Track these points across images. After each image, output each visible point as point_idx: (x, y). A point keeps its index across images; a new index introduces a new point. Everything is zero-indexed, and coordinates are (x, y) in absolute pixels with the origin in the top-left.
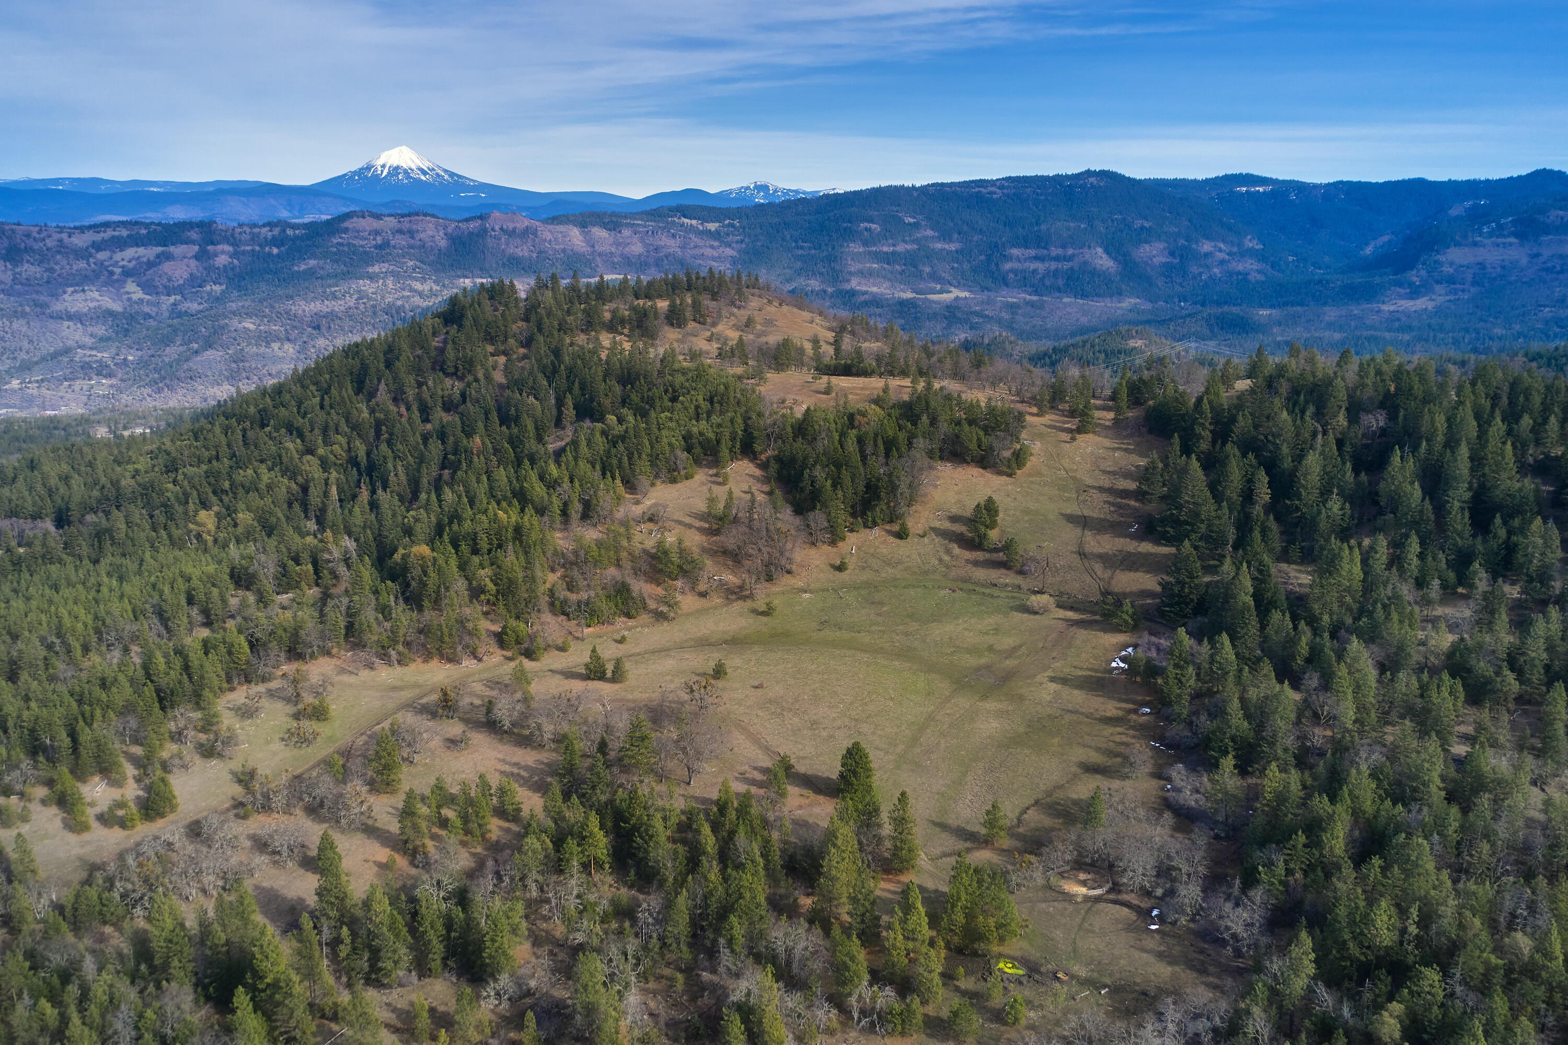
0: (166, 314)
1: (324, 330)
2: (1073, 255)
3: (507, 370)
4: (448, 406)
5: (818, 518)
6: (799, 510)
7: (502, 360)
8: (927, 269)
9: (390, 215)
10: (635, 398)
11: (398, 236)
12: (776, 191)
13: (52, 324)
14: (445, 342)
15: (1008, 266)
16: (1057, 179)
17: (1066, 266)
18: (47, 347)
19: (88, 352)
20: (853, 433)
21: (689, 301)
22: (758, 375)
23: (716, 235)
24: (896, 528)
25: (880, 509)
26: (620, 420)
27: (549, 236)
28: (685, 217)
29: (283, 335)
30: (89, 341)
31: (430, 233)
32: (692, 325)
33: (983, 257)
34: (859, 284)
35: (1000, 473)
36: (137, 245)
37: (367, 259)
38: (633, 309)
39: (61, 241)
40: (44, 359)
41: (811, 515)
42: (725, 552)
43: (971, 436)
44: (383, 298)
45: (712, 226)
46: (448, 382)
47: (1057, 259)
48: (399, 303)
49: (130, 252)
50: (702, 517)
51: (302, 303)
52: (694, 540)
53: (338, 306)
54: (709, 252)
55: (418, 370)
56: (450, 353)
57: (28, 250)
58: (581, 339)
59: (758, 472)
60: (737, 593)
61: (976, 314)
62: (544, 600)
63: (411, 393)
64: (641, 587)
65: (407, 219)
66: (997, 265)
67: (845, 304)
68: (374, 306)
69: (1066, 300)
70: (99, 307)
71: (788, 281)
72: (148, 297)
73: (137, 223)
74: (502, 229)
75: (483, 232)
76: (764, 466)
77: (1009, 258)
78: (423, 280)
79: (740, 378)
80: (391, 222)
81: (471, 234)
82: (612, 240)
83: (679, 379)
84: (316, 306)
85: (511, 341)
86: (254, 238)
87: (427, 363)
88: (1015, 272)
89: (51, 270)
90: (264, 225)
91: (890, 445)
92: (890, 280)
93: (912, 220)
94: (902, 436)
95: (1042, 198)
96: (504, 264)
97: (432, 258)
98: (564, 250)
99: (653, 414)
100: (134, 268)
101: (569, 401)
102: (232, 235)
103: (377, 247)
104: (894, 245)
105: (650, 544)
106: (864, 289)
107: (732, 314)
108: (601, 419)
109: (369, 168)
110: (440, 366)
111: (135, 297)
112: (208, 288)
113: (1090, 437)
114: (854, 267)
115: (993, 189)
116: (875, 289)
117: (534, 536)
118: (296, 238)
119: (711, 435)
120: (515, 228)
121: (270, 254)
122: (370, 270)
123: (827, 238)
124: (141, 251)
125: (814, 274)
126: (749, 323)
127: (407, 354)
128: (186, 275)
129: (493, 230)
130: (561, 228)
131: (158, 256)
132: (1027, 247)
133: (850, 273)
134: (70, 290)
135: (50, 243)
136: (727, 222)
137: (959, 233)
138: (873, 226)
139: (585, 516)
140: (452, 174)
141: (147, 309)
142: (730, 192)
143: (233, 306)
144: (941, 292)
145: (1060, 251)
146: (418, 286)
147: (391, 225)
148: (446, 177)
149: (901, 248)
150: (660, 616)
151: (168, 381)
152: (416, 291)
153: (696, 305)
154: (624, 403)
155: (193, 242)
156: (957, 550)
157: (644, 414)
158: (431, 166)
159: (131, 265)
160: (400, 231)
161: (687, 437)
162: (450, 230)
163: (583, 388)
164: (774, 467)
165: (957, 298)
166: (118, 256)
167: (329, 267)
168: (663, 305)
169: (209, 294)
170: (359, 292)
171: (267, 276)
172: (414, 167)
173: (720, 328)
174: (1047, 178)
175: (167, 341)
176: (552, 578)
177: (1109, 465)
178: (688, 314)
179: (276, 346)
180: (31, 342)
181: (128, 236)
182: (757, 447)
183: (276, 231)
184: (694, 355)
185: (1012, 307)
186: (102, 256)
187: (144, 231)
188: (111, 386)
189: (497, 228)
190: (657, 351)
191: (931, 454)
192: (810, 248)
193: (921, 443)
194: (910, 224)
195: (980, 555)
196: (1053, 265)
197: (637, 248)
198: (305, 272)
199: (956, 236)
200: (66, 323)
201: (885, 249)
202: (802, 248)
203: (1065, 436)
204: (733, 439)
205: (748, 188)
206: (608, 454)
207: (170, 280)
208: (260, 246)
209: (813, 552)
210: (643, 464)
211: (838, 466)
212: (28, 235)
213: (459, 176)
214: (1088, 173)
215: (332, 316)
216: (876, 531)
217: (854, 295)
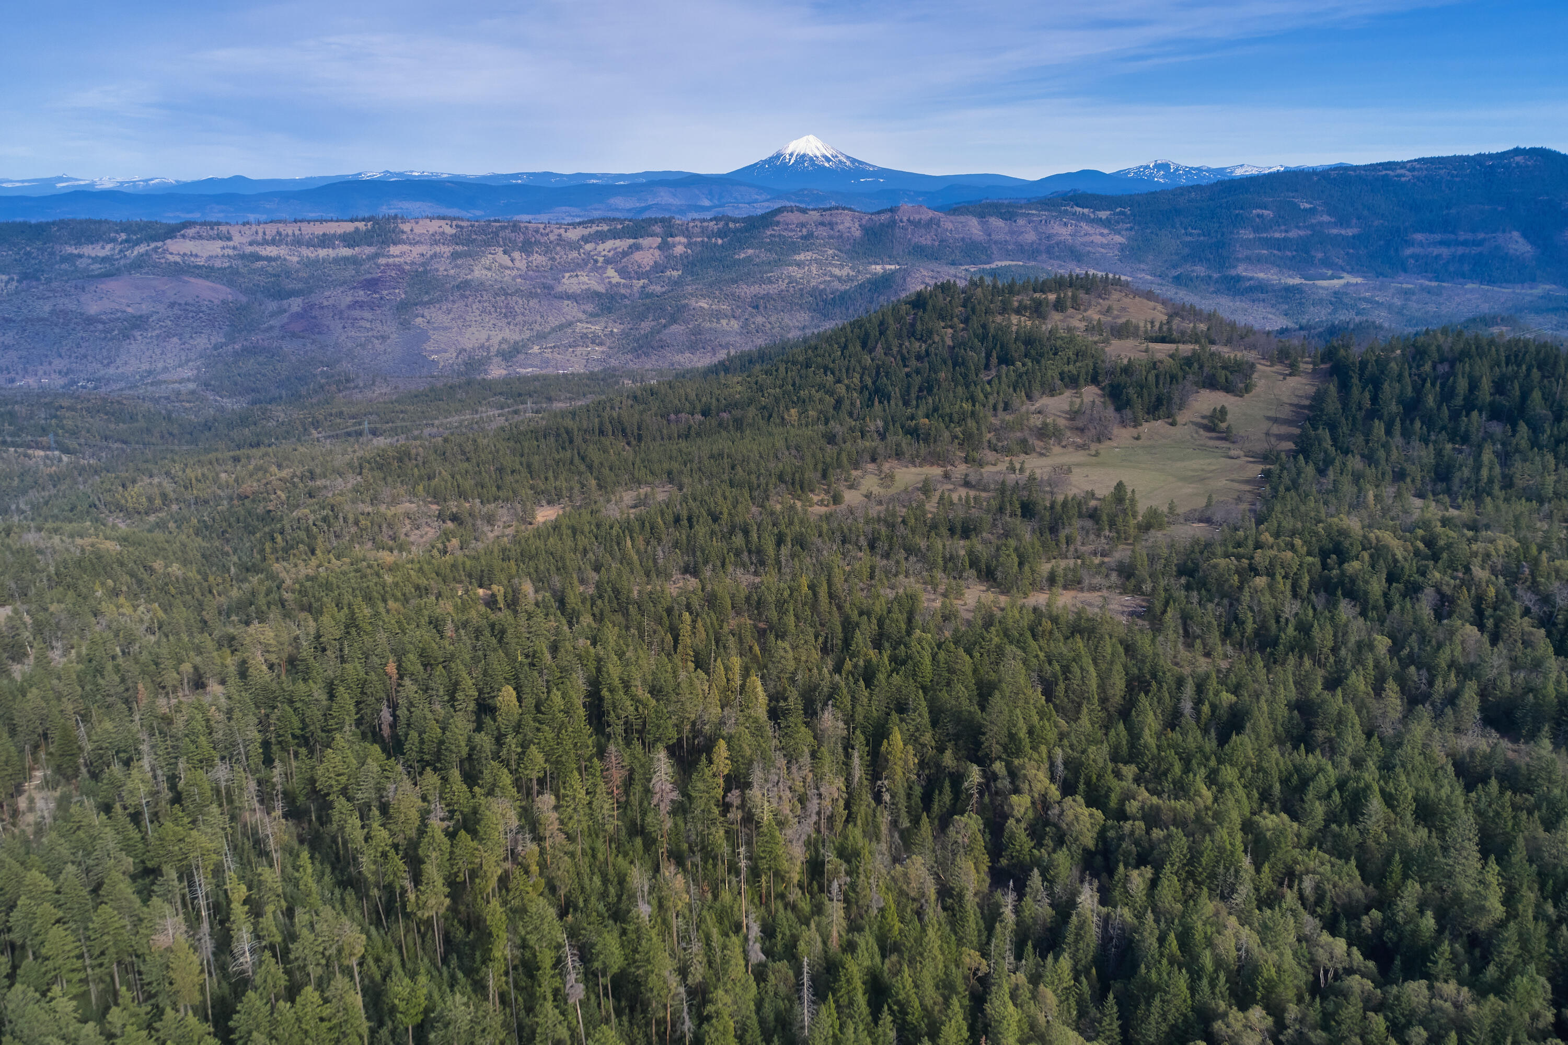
0: (637, 295)
1: (761, 308)
2: (1484, 240)
3: (953, 337)
4: (919, 358)
5: (1128, 412)
6: (1118, 409)
7: (950, 331)
8: (1320, 255)
9: (813, 210)
10: (1033, 352)
11: (821, 228)
12: (1177, 170)
13: (556, 303)
14: (914, 319)
15: (1408, 251)
16: (1479, 159)
17: (1475, 250)
18: (554, 322)
19: (586, 325)
20: (1154, 372)
21: (1070, 294)
22: (1106, 341)
23: (1106, 223)
24: (1170, 420)
25: (1163, 410)
26: (1024, 365)
27: (949, 226)
28: (1078, 206)
29: (729, 313)
30: (584, 317)
31: (847, 225)
32: (1070, 311)
33: (1382, 243)
34: (1246, 270)
35: (1236, 395)
36: (615, 238)
37: (795, 248)
38: (1033, 300)
39: (560, 235)
40: (553, 330)
41: (1124, 412)
42: (1077, 429)
43: (1222, 375)
44: (808, 282)
45: (1103, 215)
46: (917, 344)
47: (1465, 243)
48: (822, 286)
49: (610, 244)
50: (1067, 413)
51: (744, 286)
52: (1062, 423)
53: (772, 289)
54: (1098, 239)
55: (899, 336)
56: (919, 326)
57: (537, 243)
58: (999, 319)
59: (1099, 392)
60: (1083, 447)
61: (1365, 300)
62: (986, 444)
63: (895, 349)
64: (1033, 441)
65: (828, 213)
66: (1397, 250)
67: (1229, 290)
68: (801, 290)
69: (1469, 286)
70: (589, 289)
71: (1175, 267)
72: (623, 281)
73: (614, 219)
74: (909, 220)
75: (892, 224)
76: (1102, 389)
77: (1410, 243)
78: (841, 267)
79: (1095, 343)
80: (815, 215)
81: (882, 225)
82: (1007, 229)
83: (1059, 342)
84: (755, 289)
85: (955, 319)
86: (704, 231)
87: (905, 331)
88: (1416, 257)
89: (553, 259)
90: (711, 220)
91: (1173, 378)
92: (1278, 266)
93: (1308, 206)
94: (1180, 374)
95: (1458, 179)
96: (909, 253)
97: (848, 247)
98: (963, 239)
99: (1043, 361)
100: (613, 257)
101: (994, 354)
102: (687, 229)
103: (802, 238)
104: (1286, 231)
105: (1039, 423)
106: (1250, 275)
107: (1099, 304)
108: (1013, 364)
109: (778, 156)
110: (912, 334)
111: (614, 281)
112: (668, 273)
113: (1297, 378)
114: (1242, 253)
115: (1402, 171)
116: (1261, 275)
117: (981, 415)
118: (735, 231)
119: (1075, 372)
120: (920, 220)
121: (716, 244)
122: (797, 258)
123: (1216, 225)
124: (618, 243)
125: (1201, 260)
126: (1109, 310)
127: (893, 326)
128: (652, 263)
129: (901, 221)
130: (962, 219)
131: (630, 247)
132: (1432, 232)
133: (1238, 260)
134: (567, 275)
135: (552, 237)
136: (1118, 210)
137: (1358, 219)
138: (1266, 212)
139: (1005, 409)
140: (854, 161)
141: (623, 291)
142: (1128, 171)
143: (689, 289)
144: (1332, 278)
145: (1469, 236)
146: (836, 272)
147: (815, 218)
148: (848, 163)
149: (1293, 234)
150: (1042, 455)
151: (644, 349)
152: (835, 276)
153: (1074, 298)
154: (1026, 356)
155: (657, 235)
156: (1202, 432)
157: (1038, 362)
158: (835, 153)
159: (610, 254)
160: (822, 224)
161: (1062, 374)
162: (864, 222)
163: (1002, 347)
164: (1107, 390)
165: (1348, 285)
166: (600, 247)
167: (764, 256)
168: (1052, 297)
169: (669, 278)
170: (790, 277)
171: (714, 264)
172: (818, 154)
173: (1089, 312)
174: (1467, 158)
175: (642, 317)
176: (989, 436)
177: (1300, 393)
178: (1069, 304)
179: (724, 322)
180: (542, 316)
181: (609, 230)
182: (1100, 379)
183: (721, 224)
184: (1070, 329)
185: (1407, 293)
186: (589, 247)
187: (620, 227)
188: (603, 352)
189: (905, 219)
190: (1046, 327)
191: (1196, 383)
192: (1199, 235)
193: (1190, 377)
194: (1305, 210)
195: (1214, 435)
196: (1460, 250)
197: (1030, 237)
198: (744, 259)
199: (1354, 221)
200: (566, 302)
201: (1277, 235)
202: (1191, 235)
203: (1281, 377)
204: (1087, 374)
205: (1147, 167)
206: (1017, 381)
207: (639, 267)
208: (708, 237)
209: (1124, 430)
210: (1036, 386)
211: (1142, 388)
212: (537, 231)
213: (860, 162)
214: (1517, 151)
215: (767, 297)
216: (1159, 422)
217: (1238, 281)
